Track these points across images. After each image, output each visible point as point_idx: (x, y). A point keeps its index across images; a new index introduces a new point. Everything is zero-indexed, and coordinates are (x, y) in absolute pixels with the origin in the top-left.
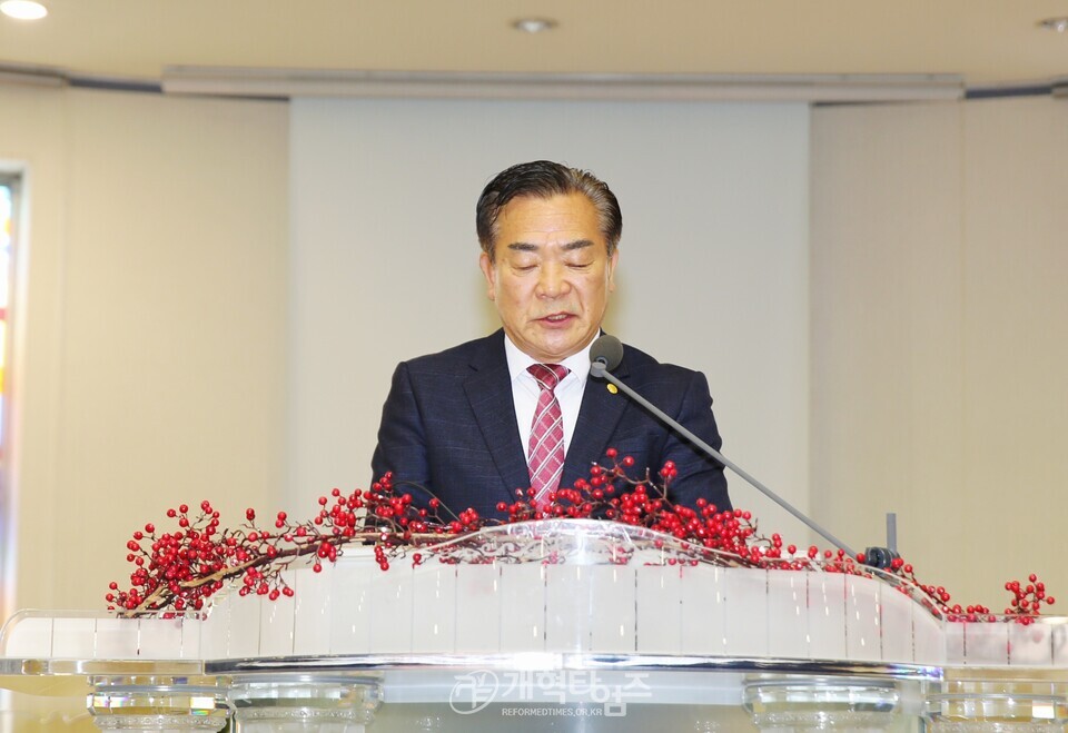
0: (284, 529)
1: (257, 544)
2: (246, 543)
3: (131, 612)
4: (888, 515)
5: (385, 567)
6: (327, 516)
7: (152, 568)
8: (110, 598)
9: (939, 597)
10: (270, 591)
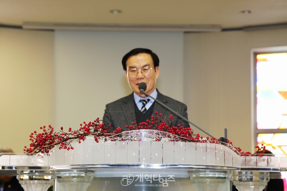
0: (71, 132)
1: (63, 136)
2: (61, 136)
3: (30, 154)
4: (225, 129)
5: (97, 142)
6: (82, 129)
7: (36, 142)
8: (25, 150)
9: (238, 150)
10: (67, 148)
